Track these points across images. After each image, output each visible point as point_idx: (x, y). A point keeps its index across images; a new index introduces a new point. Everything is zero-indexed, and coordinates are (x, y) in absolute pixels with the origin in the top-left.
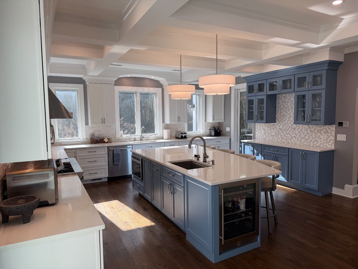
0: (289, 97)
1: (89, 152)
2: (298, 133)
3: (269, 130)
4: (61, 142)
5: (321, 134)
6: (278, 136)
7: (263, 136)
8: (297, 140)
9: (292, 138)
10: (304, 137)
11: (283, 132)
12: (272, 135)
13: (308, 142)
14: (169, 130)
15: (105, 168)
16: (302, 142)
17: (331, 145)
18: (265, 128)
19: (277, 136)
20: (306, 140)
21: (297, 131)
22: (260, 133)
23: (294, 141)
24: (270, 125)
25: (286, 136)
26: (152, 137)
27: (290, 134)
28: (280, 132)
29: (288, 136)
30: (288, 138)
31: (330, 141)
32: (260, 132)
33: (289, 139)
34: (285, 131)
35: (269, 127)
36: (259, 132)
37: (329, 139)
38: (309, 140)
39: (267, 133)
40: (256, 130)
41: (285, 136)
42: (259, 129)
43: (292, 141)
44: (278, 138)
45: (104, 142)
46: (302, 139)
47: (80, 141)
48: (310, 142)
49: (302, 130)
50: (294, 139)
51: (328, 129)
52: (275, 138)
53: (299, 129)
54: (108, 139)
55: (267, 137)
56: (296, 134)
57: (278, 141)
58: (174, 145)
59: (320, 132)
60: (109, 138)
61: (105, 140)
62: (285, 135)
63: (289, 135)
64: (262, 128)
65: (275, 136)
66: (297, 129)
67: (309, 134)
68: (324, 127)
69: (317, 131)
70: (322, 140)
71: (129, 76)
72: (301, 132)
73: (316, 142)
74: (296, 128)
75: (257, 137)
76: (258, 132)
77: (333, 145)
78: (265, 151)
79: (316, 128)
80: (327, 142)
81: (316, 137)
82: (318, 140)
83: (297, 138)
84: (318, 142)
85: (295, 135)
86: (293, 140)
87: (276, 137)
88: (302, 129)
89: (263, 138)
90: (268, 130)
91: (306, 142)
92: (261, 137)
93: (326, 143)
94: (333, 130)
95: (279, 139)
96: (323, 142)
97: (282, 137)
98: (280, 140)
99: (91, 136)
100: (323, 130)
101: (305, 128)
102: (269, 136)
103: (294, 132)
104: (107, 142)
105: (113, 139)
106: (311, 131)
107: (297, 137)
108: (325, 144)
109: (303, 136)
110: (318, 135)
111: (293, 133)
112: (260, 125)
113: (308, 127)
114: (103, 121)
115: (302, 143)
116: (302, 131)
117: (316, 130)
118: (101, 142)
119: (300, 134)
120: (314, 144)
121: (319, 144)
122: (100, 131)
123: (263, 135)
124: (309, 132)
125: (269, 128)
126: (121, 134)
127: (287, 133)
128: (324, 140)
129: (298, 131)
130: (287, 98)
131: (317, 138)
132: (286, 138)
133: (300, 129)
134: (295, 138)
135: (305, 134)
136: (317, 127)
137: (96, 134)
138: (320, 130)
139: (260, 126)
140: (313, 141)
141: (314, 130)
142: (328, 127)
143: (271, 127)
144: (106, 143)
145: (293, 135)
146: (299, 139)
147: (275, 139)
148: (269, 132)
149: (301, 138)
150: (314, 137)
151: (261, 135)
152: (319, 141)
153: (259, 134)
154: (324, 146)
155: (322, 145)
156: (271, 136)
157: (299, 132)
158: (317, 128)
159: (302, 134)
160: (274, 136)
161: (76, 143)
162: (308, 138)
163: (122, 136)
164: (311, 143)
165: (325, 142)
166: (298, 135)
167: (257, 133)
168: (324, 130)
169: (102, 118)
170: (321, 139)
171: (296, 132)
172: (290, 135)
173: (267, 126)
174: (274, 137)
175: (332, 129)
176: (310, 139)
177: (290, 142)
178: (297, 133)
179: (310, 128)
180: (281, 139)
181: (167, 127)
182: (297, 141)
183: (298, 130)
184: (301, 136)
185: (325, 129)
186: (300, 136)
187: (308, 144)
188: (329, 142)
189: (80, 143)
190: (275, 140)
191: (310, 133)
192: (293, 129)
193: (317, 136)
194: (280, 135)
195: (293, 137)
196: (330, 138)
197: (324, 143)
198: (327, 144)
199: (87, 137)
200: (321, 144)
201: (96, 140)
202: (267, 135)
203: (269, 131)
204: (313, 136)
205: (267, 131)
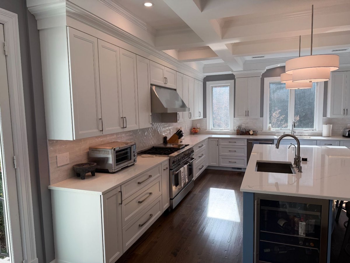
1: (230, 142)
4: (214, 132)
14: (331, 125)
15: (244, 159)
26: (308, 133)
45: (250, 134)
47: (229, 132)
54: (254, 132)
58: (331, 144)
60: (254, 130)
61: (250, 132)
71: (279, 65)
99: (238, 128)
104: (253, 135)
105: (259, 132)
114: (247, 114)
118: (246, 134)
122: (247, 123)
126: (269, 127)
137: (244, 126)
144: (251, 135)
161: (225, 133)
163: (270, 129)
169: (246, 111)
181: (329, 122)
189: (228, 133)
199: (235, 128)
201: (242, 132)
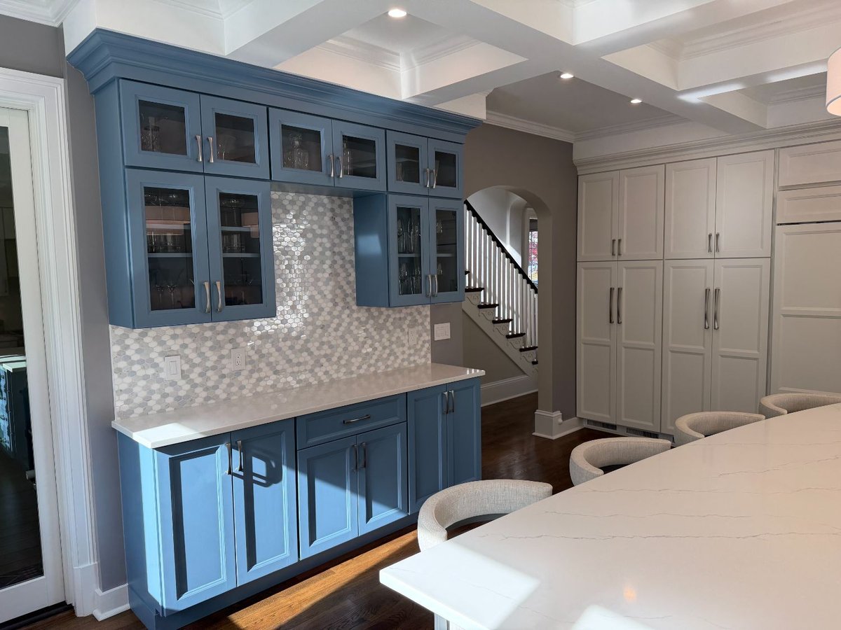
0: (296, 207)
2: (340, 341)
3: (209, 354)
5: (403, 330)
6: (260, 370)
7: (169, 390)
8: (335, 367)
9: (318, 363)
10: (359, 351)
11: (279, 350)
12: (225, 372)
13: (370, 366)
16: (354, 369)
17: (425, 356)
18: (184, 346)
19: (252, 372)
20: (364, 359)
21: (334, 334)
22: (146, 377)
23: (326, 373)
24: (212, 329)
25: (295, 361)
27: (308, 350)
28: (264, 351)
29: (301, 360)
30: (302, 368)
31: (422, 346)
32: (151, 371)
33: (309, 367)
34: (289, 343)
35: (206, 339)
36: (141, 373)
37: (420, 343)
38: (375, 357)
39: (198, 370)
40: (117, 364)
41: (289, 361)
42: (136, 357)
43: (320, 374)
44: (259, 380)
46: (353, 360)
48: (377, 361)
49: (352, 328)
50: (326, 364)
51: (416, 314)
52: (245, 383)
53: (339, 325)
55: (198, 390)
56: (331, 347)
57: (259, 389)
59: (400, 327)
62: (292, 356)
63: (305, 354)
64: (159, 349)
65: (245, 373)
66: (333, 326)
67: (372, 338)
68: (409, 310)
69: (392, 324)
70: (405, 349)
72: (348, 336)
73: (392, 358)
74: (329, 326)
75: (126, 408)
76: (133, 374)
77: (429, 356)
78: (311, 441)
79: (389, 316)
80: (416, 351)
81: (392, 343)
82: (396, 350)
83: (335, 359)
84: (397, 357)
85: (329, 352)
86: (323, 369)
87: (249, 377)
88: (350, 324)
89: (170, 400)
90: (201, 355)
91: (365, 367)
92: (157, 397)
93: (414, 355)
94: (426, 316)
95: (262, 383)
96: (408, 352)
97: (279, 368)
98: (270, 383)
100: (405, 318)
101: (358, 319)
102: (208, 379)
103: (325, 339)
106: (379, 328)
107: (337, 355)
108: (412, 359)
109: (354, 347)
110: (396, 335)
111: (322, 343)
112: (144, 335)
113: (366, 314)
115: (352, 373)
116: (351, 332)
117: (391, 320)
119: (345, 341)
120: (387, 366)
121: (399, 361)
123: (173, 384)
124: (371, 330)
125: (209, 344)
127: (298, 347)
128: (409, 348)
129: (339, 333)
130: (289, 207)
131: (394, 346)
132: (296, 369)
133: (345, 324)
134: (329, 360)
135: (361, 339)
136: (390, 312)
138: (400, 319)
139: (147, 340)
140: (385, 356)
141: (386, 321)
142: (417, 310)
143: (220, 337)
145: (323, 353)
146: (343, 362)
147: (242, 387)
148: (209, 364)
149: (351, 357)
150: (387, 344)
151: (155, 386)
152: (398, 351)
153: (142, 383)
154: (410, 363)
155: (406, 364)
156: (223, 376)
157: (342, 337)
158: (393, 316)
159: (351, 340)
160: (238, 373)
162: (370, 350)
164: (380, 364)
165: (412, 351)
166: (338, 346)
167: (128, 380)
168: (409, 318)
170: (403, 345)
171: (331, 339)
172: (311, 354)
173: (192, 335)
174: (240, 378)
175: (424, 313)
176: (377, 353)
177: (312, 380)
178: (334, 343)
179: (373, 318)
180: (274, 377)
182: (337, 371)
183: (336, 330)
184: (350, 349)
185: (411, 314)
186: (345, 349)
187: (372, 369)
188: (421, 350)
190: (245, 392)
191: (374, 333)
192: (319, 331)
193: (394, 339)
194: (269, 364)
195: (323, 360)
196: (422, 339)
197: (410, 355)
198: (416, 358)
200: (403, 360)
202: (198, 380)
203: (206, 359)
204: (384, 340)
205: (197, 360)
